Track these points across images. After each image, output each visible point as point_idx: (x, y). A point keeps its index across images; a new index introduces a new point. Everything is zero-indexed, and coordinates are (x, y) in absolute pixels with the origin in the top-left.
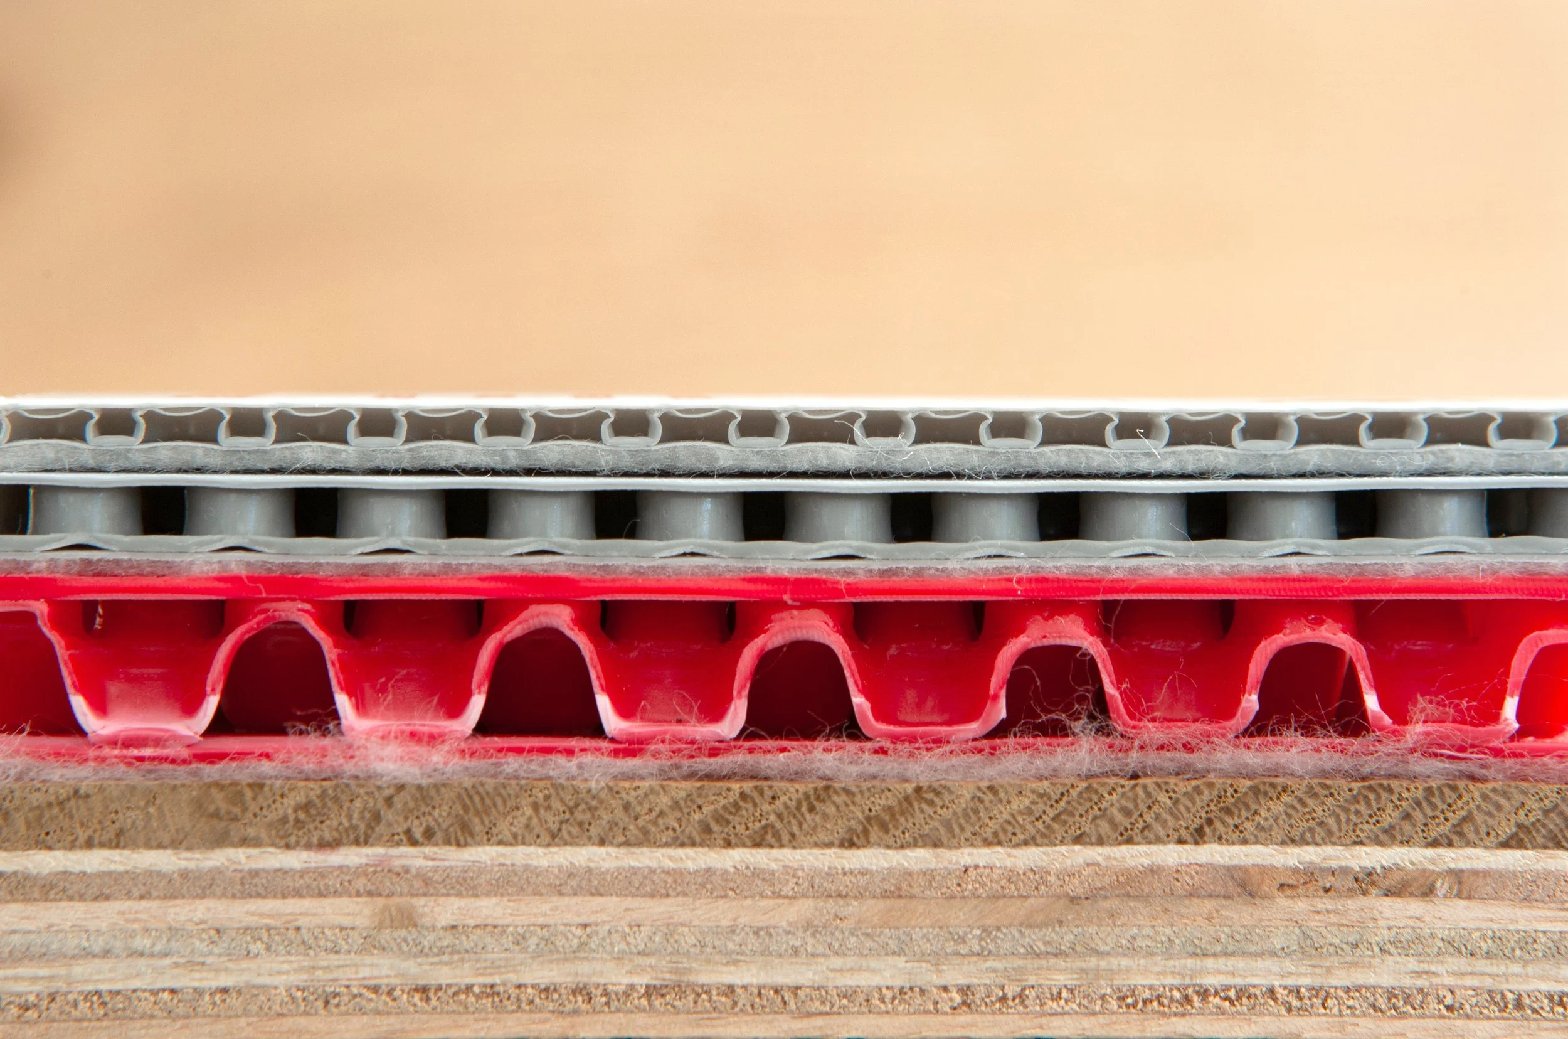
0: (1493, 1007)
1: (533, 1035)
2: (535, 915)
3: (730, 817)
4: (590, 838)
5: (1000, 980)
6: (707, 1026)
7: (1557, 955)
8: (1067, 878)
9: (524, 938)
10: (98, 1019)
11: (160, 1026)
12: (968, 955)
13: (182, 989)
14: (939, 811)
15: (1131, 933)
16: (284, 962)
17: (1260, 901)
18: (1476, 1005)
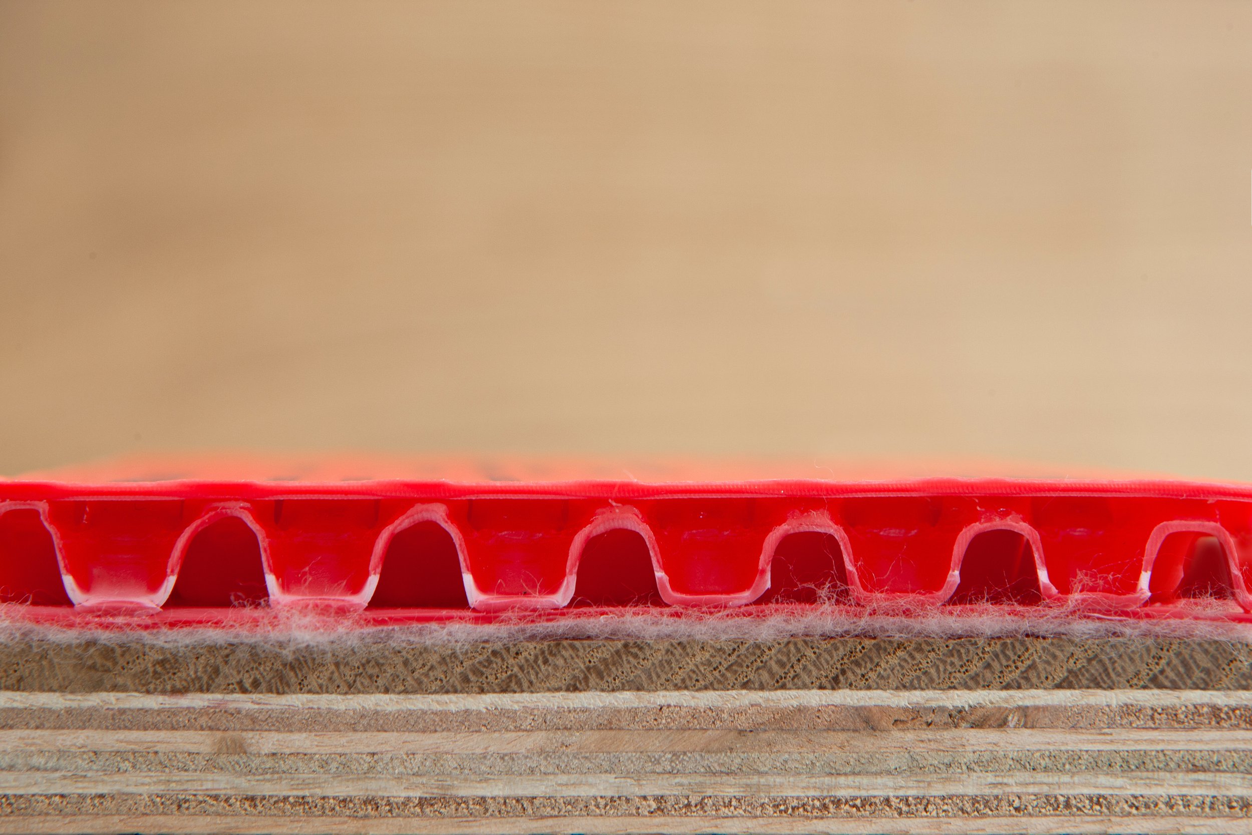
0: (1048, 807)
2: (336, 746)
3: (484, 670)
4: (378, 687)
5: (686, 792)
6: (466, 827)
7: (1095, 768)
8: (736, 716)
9: (327, 763)
10: (7, 815)
12: (662, 773)
13: (69, 795)
14: (642, 662)
15: (783, 758)
16: (146, 777)
17: (880, 733)
18: (1036, 806)
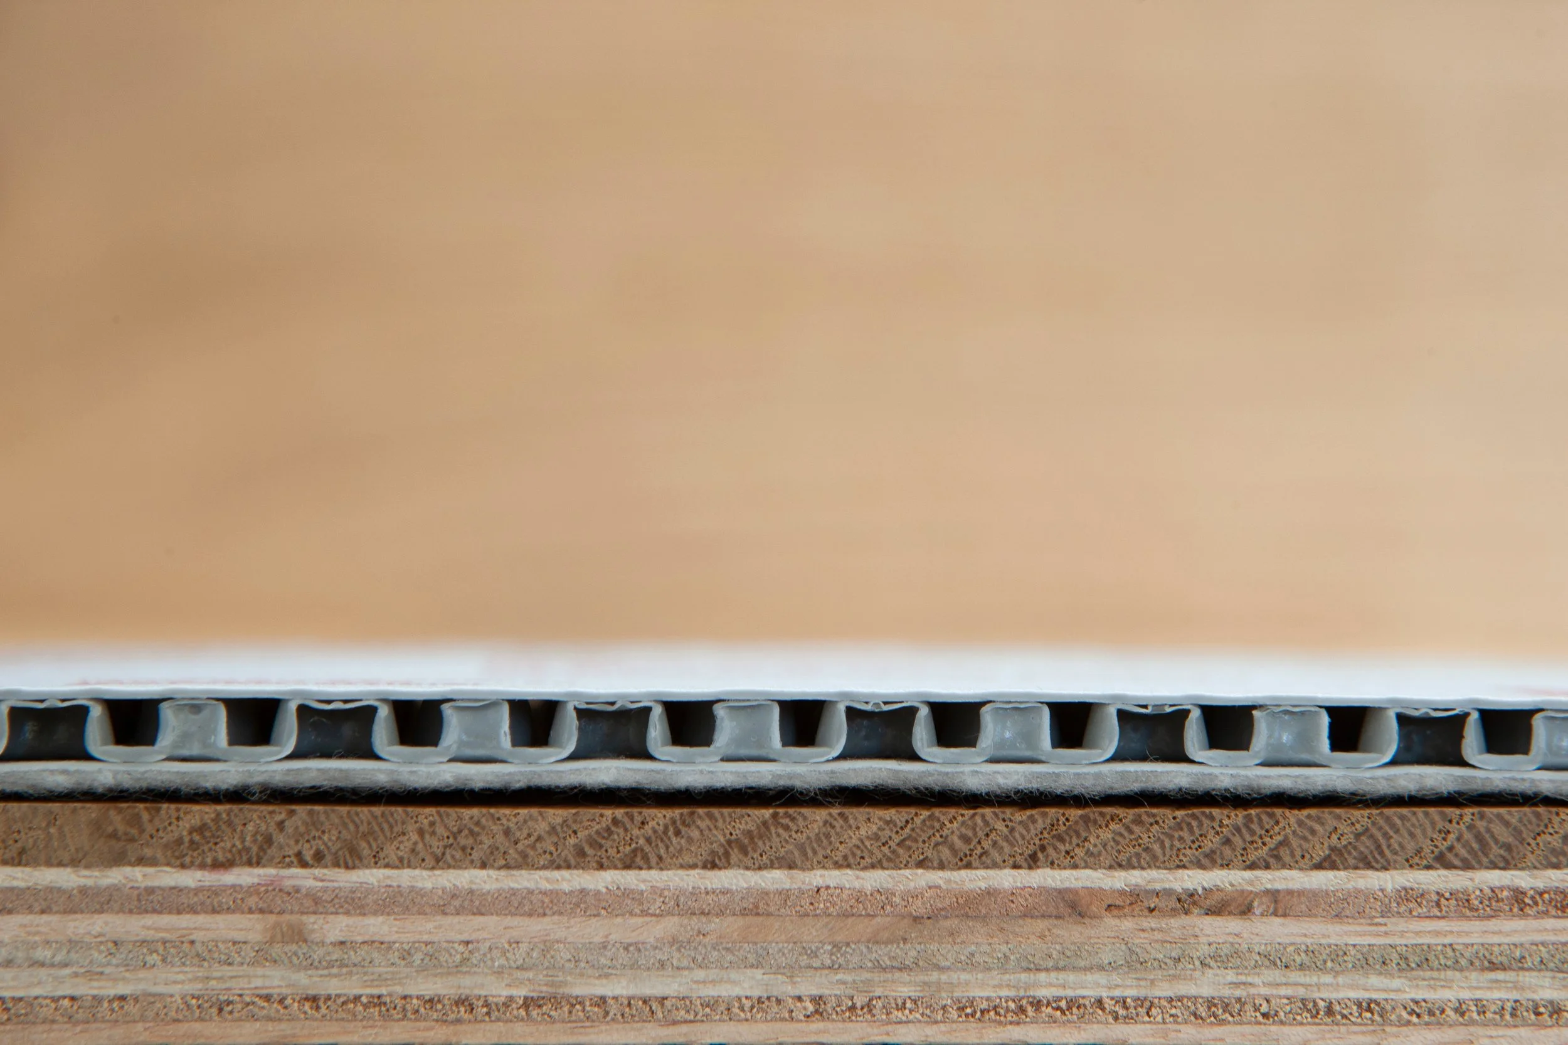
0: (1305, 1014)
1: (417, 1041)
2: (420, 933)
3: (603, 842)
4: (472, 861)
5: (850, 992)
6: (581, 1034)
7: (1365, 966)
8: (910, 900)
9: (409, 954)
11: (61, 1030)
12: (820, 969)
13: (81, 997)
14: (794, 836)
15: (969, 950)
16: (179, 973)
17: (1089, 920)
18: (1290, 1012)
